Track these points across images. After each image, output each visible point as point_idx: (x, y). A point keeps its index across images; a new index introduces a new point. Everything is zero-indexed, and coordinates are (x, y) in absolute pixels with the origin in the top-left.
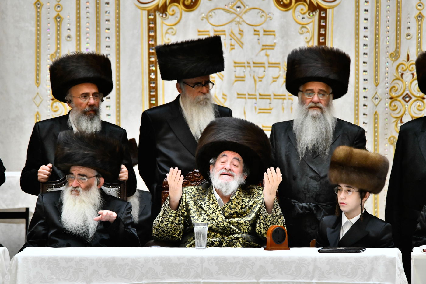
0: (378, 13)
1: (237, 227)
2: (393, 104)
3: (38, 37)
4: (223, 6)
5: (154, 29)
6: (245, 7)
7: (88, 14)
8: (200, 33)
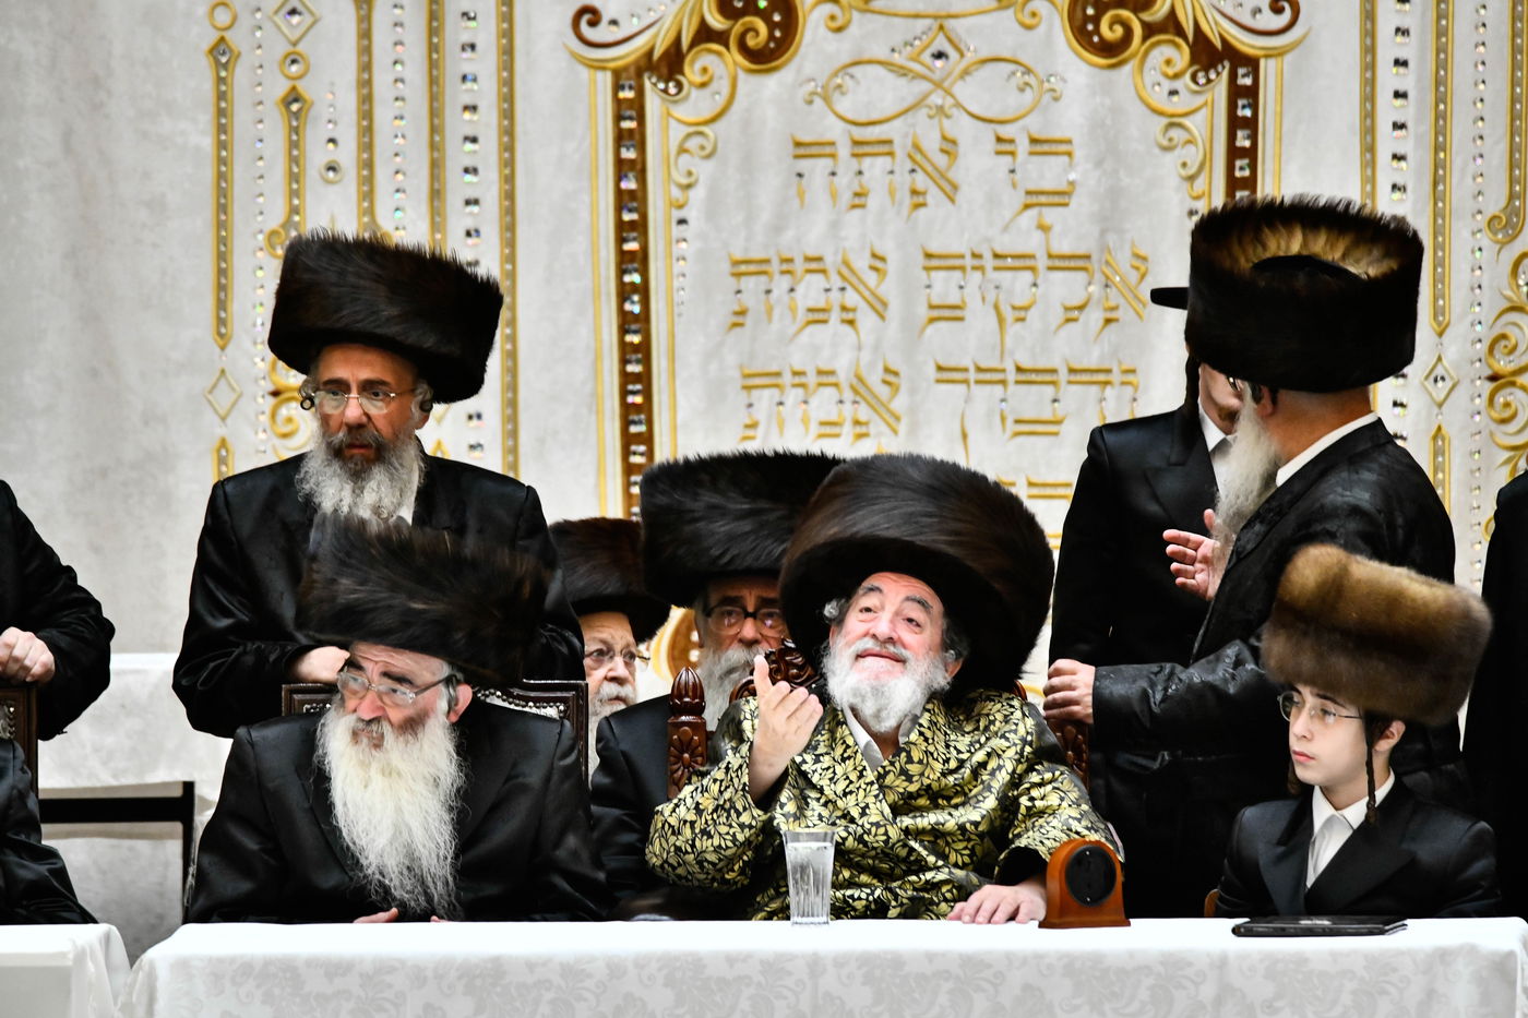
0: (1442, 73)
1: (933, 848)
2: (1500, 399)
3: (223, 169)
4: (883, 53)
5: (637, 137)
6: (962, 55)
7: (400, 85)
8: (802, 151)
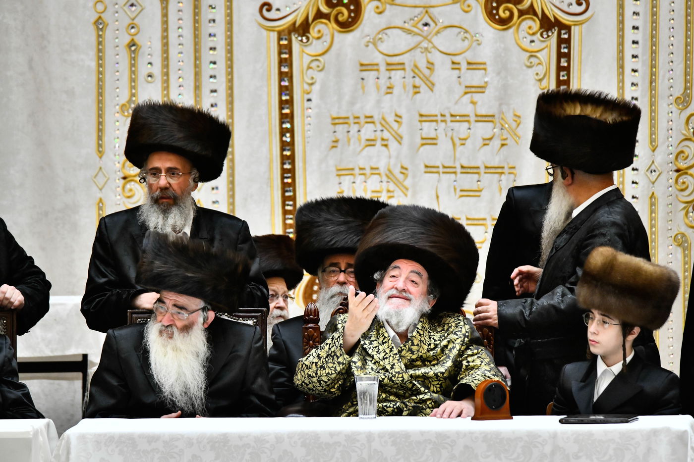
0: (654, 32)
1: (423, 384)
2: (680, 180)
3: (101, 76)
4: (400, 24)
5: (289, 61)
6: (436, 25)
7: (181, 38)
8: (363, 68)
